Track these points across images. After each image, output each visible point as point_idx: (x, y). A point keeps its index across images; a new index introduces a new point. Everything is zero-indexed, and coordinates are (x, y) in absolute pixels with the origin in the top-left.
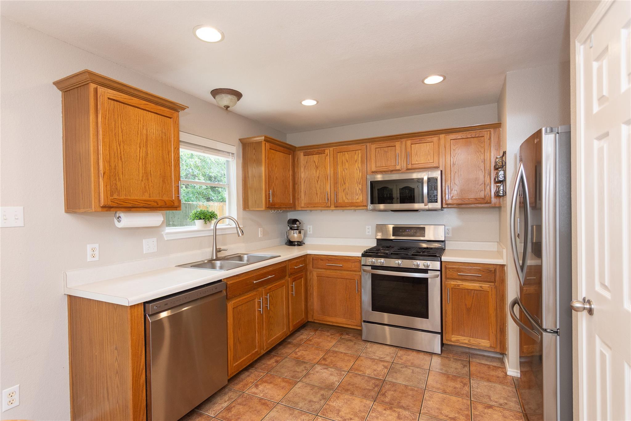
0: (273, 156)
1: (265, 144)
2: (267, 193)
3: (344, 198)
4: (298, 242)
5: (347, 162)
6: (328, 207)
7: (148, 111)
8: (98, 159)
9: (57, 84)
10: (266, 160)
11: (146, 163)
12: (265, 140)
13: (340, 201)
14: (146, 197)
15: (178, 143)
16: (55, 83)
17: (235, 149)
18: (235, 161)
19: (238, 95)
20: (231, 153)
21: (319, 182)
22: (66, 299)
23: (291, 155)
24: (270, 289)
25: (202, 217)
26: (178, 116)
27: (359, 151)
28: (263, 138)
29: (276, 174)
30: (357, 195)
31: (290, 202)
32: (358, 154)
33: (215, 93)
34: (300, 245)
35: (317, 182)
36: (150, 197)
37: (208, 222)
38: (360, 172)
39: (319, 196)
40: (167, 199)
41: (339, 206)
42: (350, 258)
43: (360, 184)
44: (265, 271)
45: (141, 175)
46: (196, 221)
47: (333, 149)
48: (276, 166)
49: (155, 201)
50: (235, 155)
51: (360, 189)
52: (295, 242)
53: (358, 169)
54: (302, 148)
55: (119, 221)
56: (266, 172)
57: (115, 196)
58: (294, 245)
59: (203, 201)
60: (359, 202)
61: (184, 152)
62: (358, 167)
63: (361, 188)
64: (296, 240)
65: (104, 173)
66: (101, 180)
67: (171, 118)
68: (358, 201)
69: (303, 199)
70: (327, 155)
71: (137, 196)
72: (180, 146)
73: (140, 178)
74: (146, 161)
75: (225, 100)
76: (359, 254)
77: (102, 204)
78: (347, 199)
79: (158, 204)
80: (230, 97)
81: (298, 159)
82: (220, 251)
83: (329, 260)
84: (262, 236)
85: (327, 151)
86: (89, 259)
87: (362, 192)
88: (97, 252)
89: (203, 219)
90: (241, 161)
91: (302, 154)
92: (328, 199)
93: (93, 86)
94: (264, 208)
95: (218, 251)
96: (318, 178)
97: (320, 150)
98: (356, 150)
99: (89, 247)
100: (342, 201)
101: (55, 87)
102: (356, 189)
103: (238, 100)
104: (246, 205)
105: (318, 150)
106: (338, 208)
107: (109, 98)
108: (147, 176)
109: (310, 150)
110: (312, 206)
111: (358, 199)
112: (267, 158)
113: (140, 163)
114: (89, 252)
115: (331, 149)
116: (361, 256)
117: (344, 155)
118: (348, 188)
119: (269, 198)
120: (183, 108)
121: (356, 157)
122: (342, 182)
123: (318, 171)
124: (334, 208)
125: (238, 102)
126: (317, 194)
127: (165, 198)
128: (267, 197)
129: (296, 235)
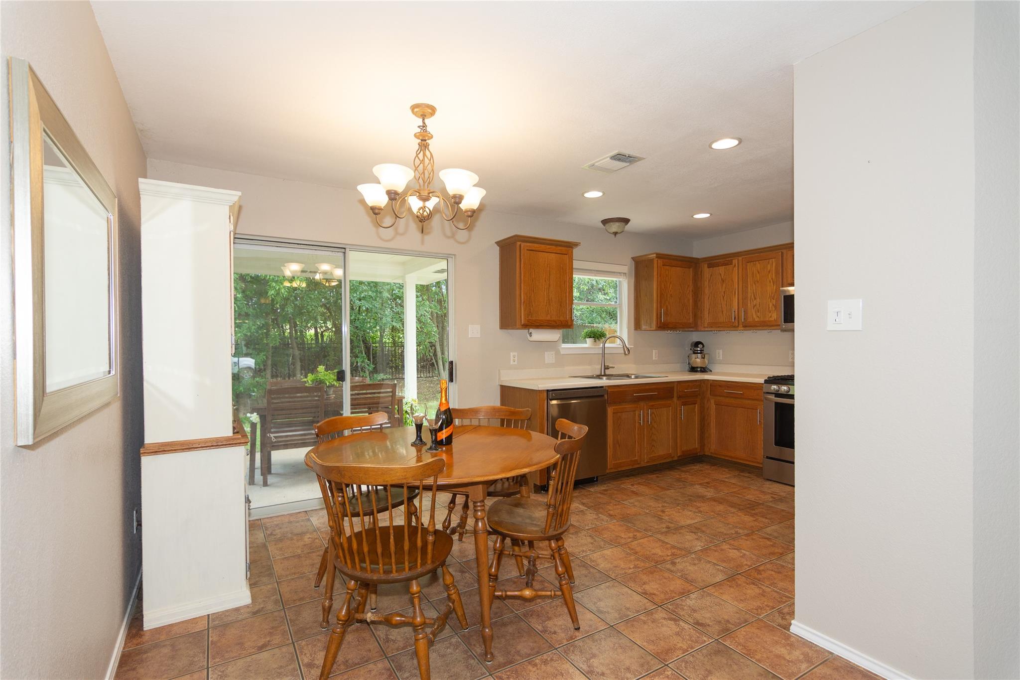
0: (667, 273)
1: (658, 261)
2: (659, 311)
3: (755, 316)
4: (701, 367)
5: (758, 272)
6: (735, 327)
7: (551, 253)
8: (521, 293)
9: (498, 243)
10: (658, 278)
11: (549, 293)
12: (656, 257)
13: (750, 320)
14: (548, 318)
15: (571, 271)
16: (496, 243)
17: (627, 267)
18: (627, 281)
19: (626, 221)
20: (623, 273)
21: (725, 297)
22: (499, 387)
23: (691, 269)
24: (652, 406)
25: (592, 336)
26: (572, 252)
27: (773, 260)
28: (655, 255)
29: (671, 291)
30: (770, 312)
31: (689, 322)
32: (772, 264)
33: (605, 222)
34: (703, 372)
35: (723, 297)
36: (551, 318)
37: (597, 340)
38: (774, 284)
39: (724, 315)
40: (563, 319)
41: (749, 326)
42: (753, 385)
43: (774, 300)
44: (647, 387)
45: (545, 302)
46: (587, 339)
47: (743, 258)
48: (670, 283)
49: (554, 321)
50: (627, 275)
51: (773, 305)
52: (698, 367)
53: (771, 281)
54: (705, 259)
55: (531, 336)
56: (658, 290)
57: (530, 318)
58: (697, 371)
59: (610, 322)
60: (772, 321)
61: (576, 277)
62: (772, 279)
63: (774, 303)
64: (699, 366)
65: (524, 302)
66: (522, 306)
67: (567, 254)
68: (771, 319)
69: (707, 318)
70: (735, 265)
71: (543, 317)
72: (574, 273)
73: (545, 304)
74: (549, 291)
75: (615, 227)
76: (762, 381)
77: (523, 323)
78: (758, 317)
79: (556, 323)
80: (617, 224)
81: (701, 272)
82: (608, 369)
83: (728, 387)
84: (657, 359)
85: (735, 261)
86: (512, 363)
87: (776, 307)
88: (516, 359)
89: (593, 337)
90: (633, 281)
91: (706, 266)
92: (735, 318)
93: (519, 243)
94: (655, 327)
95: (606, 368)
96: (724, 294)
97: (726, 261)
98: (769, 259)
99: (512, 354)
100: (752, 320)
101: (496, 245)
102: (769, 305)
103: (626, 225)
104: (637, 326)
105: (724, 260)
106: (748, 328)
107: (527, 250)
108: (549, 302)
109: (714, 262)
110: (718, 326)
111: (771, 317)
112: (659, 274)
113: (545, 293)
114: (512, 358)
115: (740, 258)
116: (763, 382)
117: (755, 265)
118: (759, 305)
119: (661, 317)
120: (576, 245)
121: (769, 266)
122: (753, 297)
123: (724, 285)
124: (742, 329)
125: (626, 227)
126: (723, 311)
127: (562, 319)
128: (659, 317)
129: (698, 360)
